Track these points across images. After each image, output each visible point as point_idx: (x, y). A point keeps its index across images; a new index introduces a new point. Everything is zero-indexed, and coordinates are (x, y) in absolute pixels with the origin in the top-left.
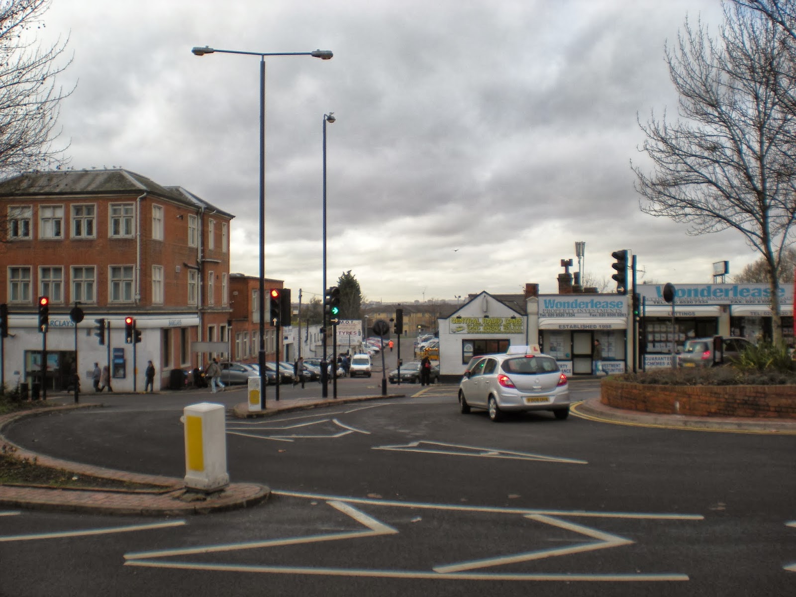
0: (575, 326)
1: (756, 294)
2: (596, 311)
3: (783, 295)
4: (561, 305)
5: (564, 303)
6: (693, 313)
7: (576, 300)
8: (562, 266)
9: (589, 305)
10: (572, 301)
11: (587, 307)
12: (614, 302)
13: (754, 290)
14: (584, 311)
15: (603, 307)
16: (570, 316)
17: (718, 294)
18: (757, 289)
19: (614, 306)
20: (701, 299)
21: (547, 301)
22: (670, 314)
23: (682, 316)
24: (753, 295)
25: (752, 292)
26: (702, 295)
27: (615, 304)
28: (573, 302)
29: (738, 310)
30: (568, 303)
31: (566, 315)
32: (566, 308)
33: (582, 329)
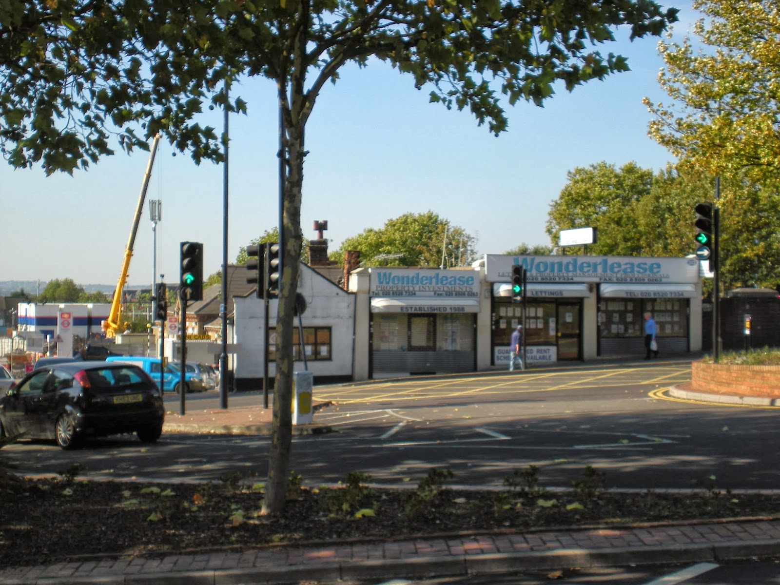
0: (420, 308)
1: (629, 270)
2: (442, 288)
3: (658, 272)
4: (399, 280)
5: (403, 278)
6: (561, 292)
7: (418, 274)
8: (316, 229)
9: (434, 281)
10: (411, 276)
11: (431, 283)
12: (463, 277)
13: (626, 264)
14: (427, 289)
15: (450, 283)
16: (409, 295)
17: (586, 269)
18: (629, 263)
19: (464, 282)
20: (565, 275)
21: (382, 275)
22: (534, 293)
23: (547, 296)
24: (625, 271)
25: (623, 267)
26: (567, 271)
27: (465, 279)
28: (413, 277)
29: (607, 290)
30: (408, 277)
31: (404, 293)
32: (405, 285)
33: (429, 312)
